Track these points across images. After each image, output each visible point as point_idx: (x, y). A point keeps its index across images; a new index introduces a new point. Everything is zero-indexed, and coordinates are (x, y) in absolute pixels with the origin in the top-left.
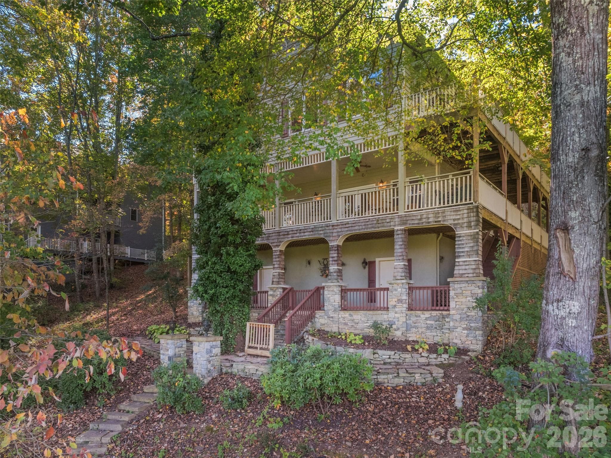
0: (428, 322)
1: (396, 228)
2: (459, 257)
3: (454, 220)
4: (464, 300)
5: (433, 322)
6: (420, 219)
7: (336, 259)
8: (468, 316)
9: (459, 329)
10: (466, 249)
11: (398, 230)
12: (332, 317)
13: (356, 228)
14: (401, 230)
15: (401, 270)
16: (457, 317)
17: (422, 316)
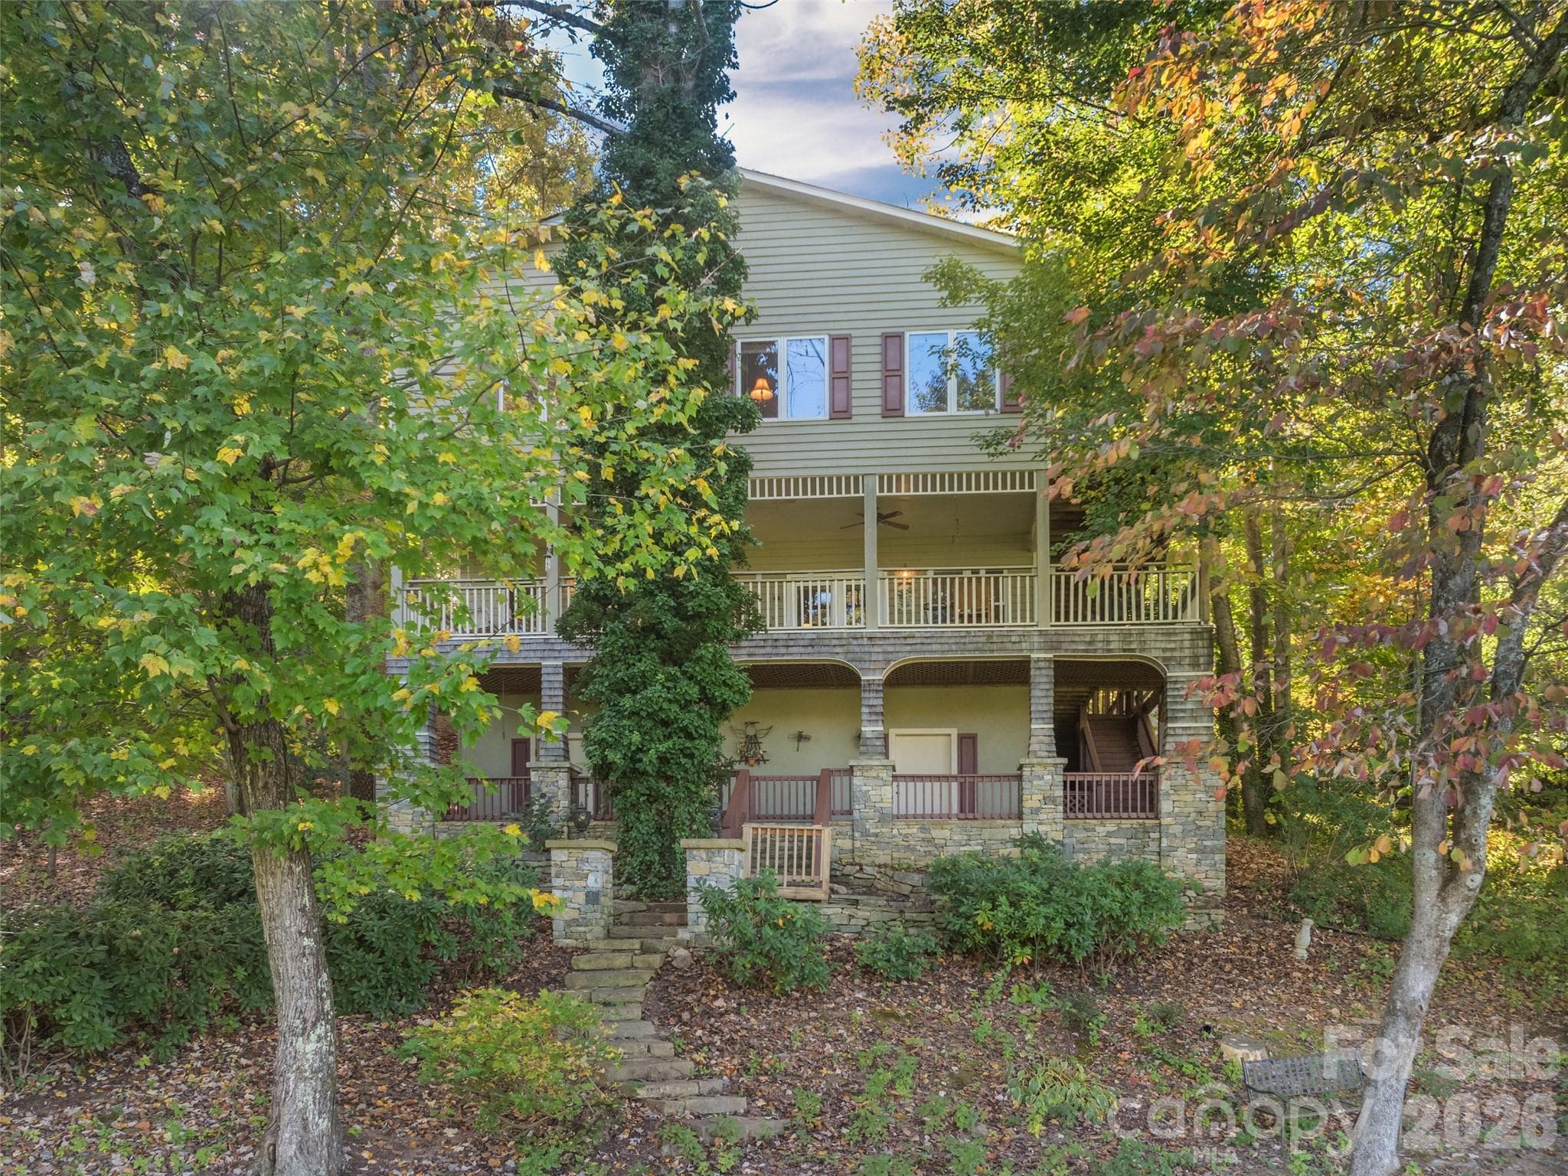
0: (1112, 840)
1: (1034, 656)
2: (1175, 719)
3: (1165, 650)
4: (1189, 798)
5: (1123, 841)
6: (1090, 643)
7: (880, 709)
8: (1199, 828)
9: (1181, 853)
10: (1189, 706)
11: (1038, 660)
12: (876, 835)
13: (934, 647)
14: (1045, 660)
15: (1046, 740)
16: (1178, 829)
17: (1100, 829)
